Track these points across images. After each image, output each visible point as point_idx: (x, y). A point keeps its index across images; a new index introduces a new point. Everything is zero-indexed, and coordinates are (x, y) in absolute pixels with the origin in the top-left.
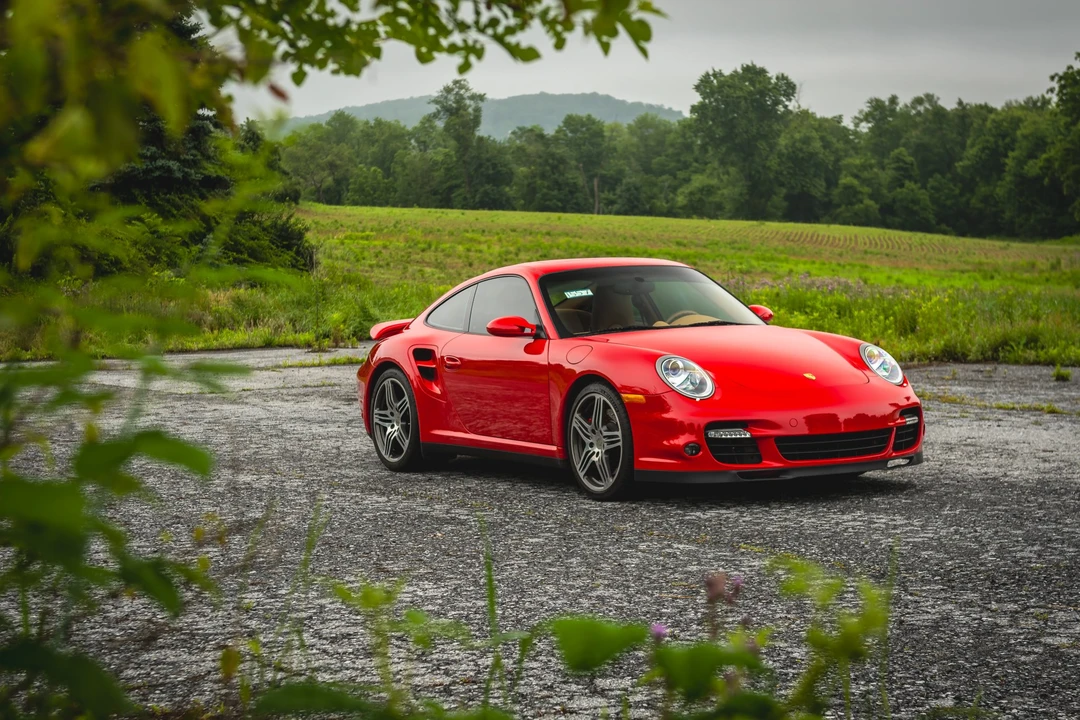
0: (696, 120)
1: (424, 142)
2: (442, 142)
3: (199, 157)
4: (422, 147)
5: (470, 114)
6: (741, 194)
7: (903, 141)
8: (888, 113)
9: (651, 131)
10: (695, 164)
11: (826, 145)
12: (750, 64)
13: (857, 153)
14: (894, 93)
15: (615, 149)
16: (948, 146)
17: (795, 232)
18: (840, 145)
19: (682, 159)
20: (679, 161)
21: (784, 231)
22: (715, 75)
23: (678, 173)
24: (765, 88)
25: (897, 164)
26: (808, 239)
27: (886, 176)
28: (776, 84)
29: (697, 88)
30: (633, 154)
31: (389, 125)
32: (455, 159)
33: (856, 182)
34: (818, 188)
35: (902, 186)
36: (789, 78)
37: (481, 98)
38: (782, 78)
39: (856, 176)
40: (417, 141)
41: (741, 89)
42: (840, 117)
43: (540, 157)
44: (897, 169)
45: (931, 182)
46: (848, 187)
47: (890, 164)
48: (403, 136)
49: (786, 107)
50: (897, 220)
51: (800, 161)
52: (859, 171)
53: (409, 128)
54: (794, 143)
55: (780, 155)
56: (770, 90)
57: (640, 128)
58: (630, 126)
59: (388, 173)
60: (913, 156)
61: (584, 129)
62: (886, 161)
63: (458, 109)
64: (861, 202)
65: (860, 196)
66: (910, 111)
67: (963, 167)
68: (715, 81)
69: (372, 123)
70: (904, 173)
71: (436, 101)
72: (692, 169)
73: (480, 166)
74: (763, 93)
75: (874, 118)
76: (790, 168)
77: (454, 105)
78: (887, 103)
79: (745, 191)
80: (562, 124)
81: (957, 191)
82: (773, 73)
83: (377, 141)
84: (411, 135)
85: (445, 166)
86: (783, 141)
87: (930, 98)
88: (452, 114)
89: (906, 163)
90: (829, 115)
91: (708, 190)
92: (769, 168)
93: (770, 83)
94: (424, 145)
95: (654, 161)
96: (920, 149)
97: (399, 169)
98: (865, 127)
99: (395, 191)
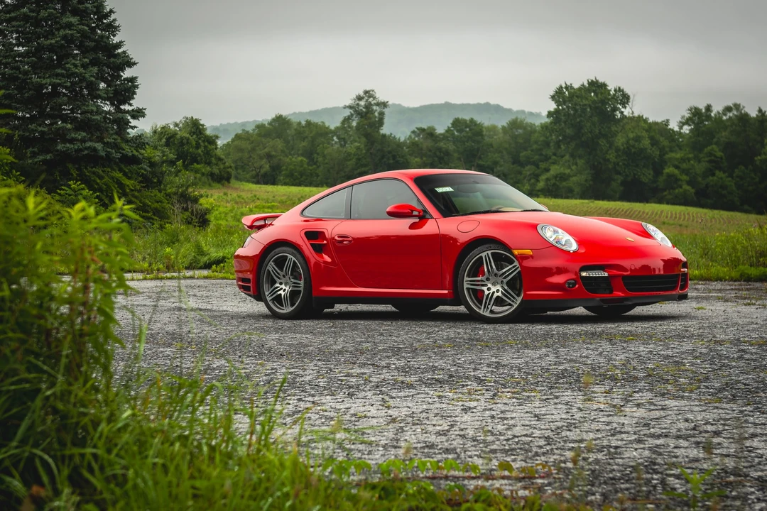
0: (551, 123)
1: (344, 139)
2: (357, 139)
3: (119, 141)
4: (343, 143)
5: (376, 117)
6: (586, 180)
7: (715, 140)
8: (704, 118)
9: (520, 131)
10: (554, 157)
11: (654, 142)
12: (594, 80)
13: (680, 149)
14: (709, 103)
15: (491, 145)
16: (751, 144)
17: (613, 208)
18: (666, 143)
19: (544, 153)
20: (541, 155)
21: (605, 207)
22: (567, 88)
23: (540, 163)
24: (606, 98)
25: (709, 158)
26: (623, 213)
27: (700, 168)
28: (614, 95)
29: (553, 97)
30: (506, 149)
31: (316, 125)
32: (364, 151)
33: (676, 172)
34: (646, 175)
35: (713, 175)
36: (625, 90)
37: (384, 105)
38: (619, 90)
39: (677, 167)
40: (338, 138)
41: (587, 99)
42: (668, 121)
43: (430, 151)
44: (710, 161)
45: (737, 172)
46: (670, 176)
47: (704, 157)
48: (327, 134)
49: (622, 113)
50: (709, 201)
51: (633, 155)
52: (680, 163)
53: (332, 127)
54: (628, 142)
55: (617, 150)
56: (609, 100)
57: (511, 129)
58: (503, 127)
59: (312, 161)
60: (723, 152)
61: (468, 129)
62: (701, 155)
63: (367, 113)
64: (681, 187)
65: (680, 183)
66: (722, 117)
67: (761, 160)
68: (567, 93)
69: (303, 123)
70: (715, 164)
71: (350, 107)
72: (550, 161)
73: (383, 157)
74: (604, 102)
75: (693, 123)
76: (624, 160)
77: (364, 110)
78: (704, 111)
79: (590, 178)
80: (450, 126)
81: (757, 180)
82: (611, 87)
83: (307, 137)
84: (335, 132)
85: (357, 157)
86: (620, 140)
87: (737, 106)
88: (362, 117)
89: (715, 156)
90: (659, 120)
91: (563, 177)
92: (608, 160)
93: (609, 94)
94: (343, 141)
95: (521, 154)
96: (728, 147)
97: (320, 159)
98: (686, 129)
99: (318, 176)
